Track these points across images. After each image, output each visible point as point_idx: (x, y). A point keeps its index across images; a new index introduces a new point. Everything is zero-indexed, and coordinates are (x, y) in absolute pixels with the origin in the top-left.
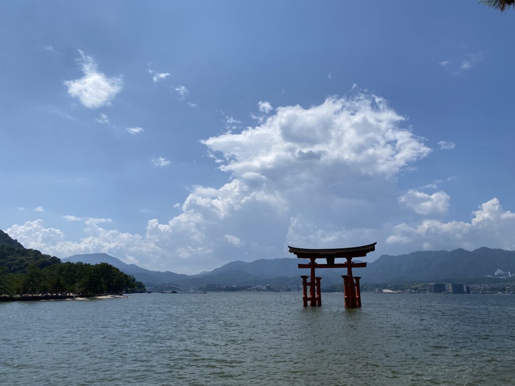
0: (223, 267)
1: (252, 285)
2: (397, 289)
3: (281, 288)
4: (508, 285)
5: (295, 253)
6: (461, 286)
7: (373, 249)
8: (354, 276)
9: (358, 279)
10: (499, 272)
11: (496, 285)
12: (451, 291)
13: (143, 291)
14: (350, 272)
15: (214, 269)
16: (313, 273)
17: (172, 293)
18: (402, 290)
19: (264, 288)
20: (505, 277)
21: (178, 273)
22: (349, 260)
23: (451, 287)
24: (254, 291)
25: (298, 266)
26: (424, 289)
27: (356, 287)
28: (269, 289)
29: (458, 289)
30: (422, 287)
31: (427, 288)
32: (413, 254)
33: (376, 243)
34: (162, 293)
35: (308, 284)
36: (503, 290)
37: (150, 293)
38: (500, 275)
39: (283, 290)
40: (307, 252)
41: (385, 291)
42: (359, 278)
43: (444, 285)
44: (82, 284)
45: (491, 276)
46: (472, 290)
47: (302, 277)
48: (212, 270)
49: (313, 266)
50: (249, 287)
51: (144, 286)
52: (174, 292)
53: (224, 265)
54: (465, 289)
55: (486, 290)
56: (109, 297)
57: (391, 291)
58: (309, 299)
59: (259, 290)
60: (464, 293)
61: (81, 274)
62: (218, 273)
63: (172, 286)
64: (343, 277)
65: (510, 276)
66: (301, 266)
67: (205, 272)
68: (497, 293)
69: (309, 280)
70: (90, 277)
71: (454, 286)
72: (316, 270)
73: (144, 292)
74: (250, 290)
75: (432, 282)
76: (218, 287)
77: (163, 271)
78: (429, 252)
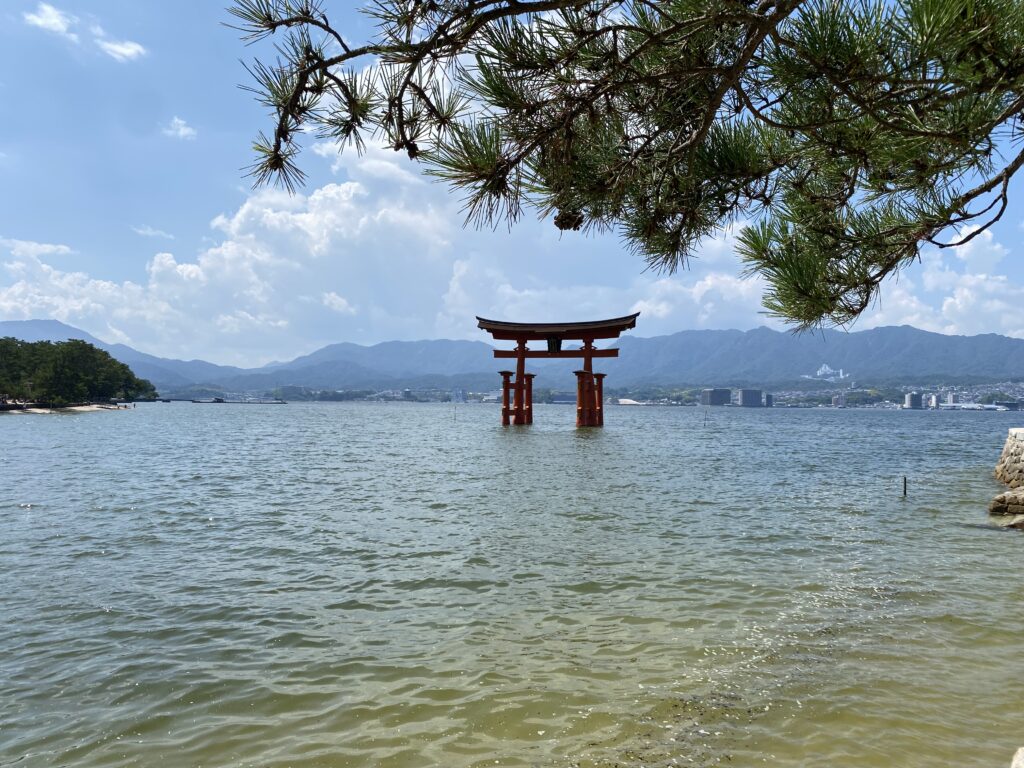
0: (315, 353)
1: (374, 390)
2: (644, 398)
3: (432, 396)
4: (837, 393)
5: (489, 330)
6: (758, 394)
7: (632, 325)
8: (594, 371)
9: (600, 377)
10: (825, 369)
11: (818, 392)
12: (739, 403)
13: (153, 397)
14: (588, 365)
15: (296, 357)
16: (521, 365)
17: (214, 402)
18: (653, 399)
19: (399, 395)
20: (832, 379)
21: (220, 364)
22: (588, 343)
23: (739, 396)
24: (378, 400)
25: (493, 353)
26: (692, 398)
27: (596, 392)
28: (409, 397)
29: (752, 400)
30: (690, 395)
31: (697, 396)
32: (678, 335)
33: (638, 314)
34: (194, 402)
35: (513, 386)
36: (828, 401)
37: (168, 401)
38: (826, 375)
39: (436, 399)
40: (512, 329)
41: (622, 401)
42: (603, 376)
43: (728, 392)
44: (38, 381)
45: (810, 377)
46: (776, 400)
47: (502, 373)
48: (291, 359)
49: (522, 354)
50: (369, 393)
51: (154, 389)
52: (219, 401)
53: (317, 349)
54: (764, 400)
55: (799, 401)
56: (95, 407)
57: (635, 402)
58: (512, 413)
59: (388, 399)
60: (761, 406)
61: (31, 361)
62: (305, 367)
63: (209, 389)
64: (577, 373)
65: (842, 377)
66: (499, 354)
67: (276, 362)
68: (817, 406)
69: (513, 380)
70: (55, 367)
71: (746, 394)
72: (528, 361)
73: (154, 400)
74: (371, 399)
75: (708, 386)
76: (305, 393)
77: (187, 359)
78: (708, 332)
